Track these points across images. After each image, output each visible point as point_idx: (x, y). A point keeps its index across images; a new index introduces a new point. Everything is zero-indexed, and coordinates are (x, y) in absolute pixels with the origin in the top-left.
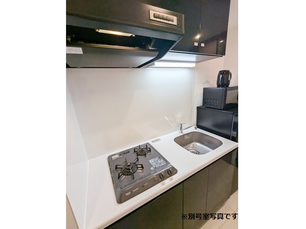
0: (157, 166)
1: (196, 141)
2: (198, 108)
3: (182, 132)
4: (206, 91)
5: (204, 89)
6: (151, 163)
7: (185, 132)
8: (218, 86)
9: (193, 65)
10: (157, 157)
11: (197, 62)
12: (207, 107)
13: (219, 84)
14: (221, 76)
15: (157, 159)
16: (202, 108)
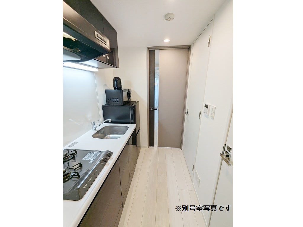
0: (94, 158)
1: (108, 135)
2: (103, 106)
3: (95, 129)
4: (107, 92)
5: (106, 90)
6: (86, 159)
7: (98, 129)
8: (115, 88)
9: (96, 70)
10: (88, 154)
11: (98, 68)
12: (110, 105)
13: (115, 87)
14: (116, 82)
15: (89, 154)
16: (107, 106)
